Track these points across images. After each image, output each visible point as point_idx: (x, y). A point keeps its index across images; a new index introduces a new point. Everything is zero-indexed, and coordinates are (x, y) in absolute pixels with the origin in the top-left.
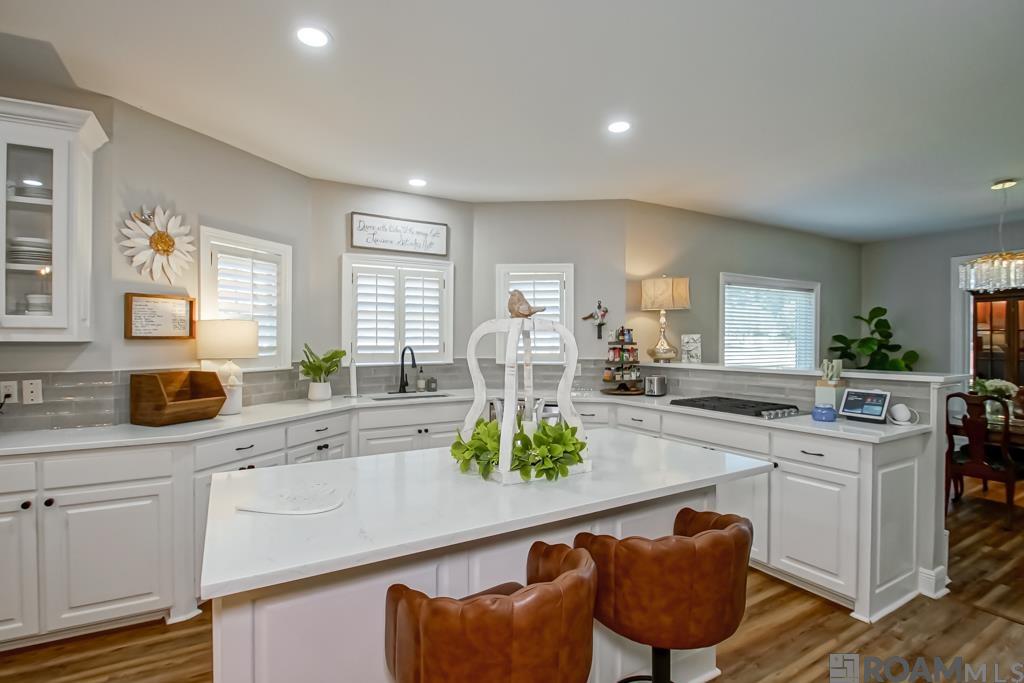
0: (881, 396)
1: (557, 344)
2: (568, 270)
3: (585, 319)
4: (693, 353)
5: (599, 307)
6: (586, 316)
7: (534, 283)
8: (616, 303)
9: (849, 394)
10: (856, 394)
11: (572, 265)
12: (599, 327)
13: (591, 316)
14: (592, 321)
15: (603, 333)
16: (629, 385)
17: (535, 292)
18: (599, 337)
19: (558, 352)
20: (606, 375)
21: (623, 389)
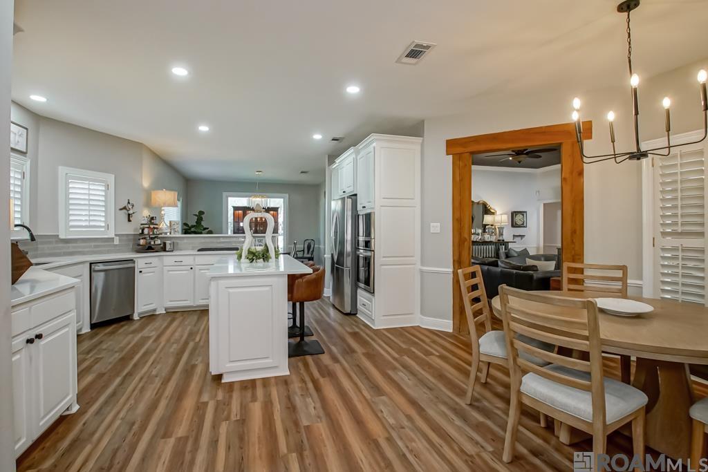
1: (103, 224)
2: (111, 178)
3: (121, 209)
4: (176, 230)
5: (129, 203)
6: (122, 207)
7: (89, 184)
8: (138, 200)
11: (113, 176)
12: (129, 215)
13: (125, 208)
14: (124, 211)
15: (131, 219)
16: (153, 247)
17: (89, 189)
18: (129, 221)
19: (103, 229)
20: (142, 242)
21: (149, 249)
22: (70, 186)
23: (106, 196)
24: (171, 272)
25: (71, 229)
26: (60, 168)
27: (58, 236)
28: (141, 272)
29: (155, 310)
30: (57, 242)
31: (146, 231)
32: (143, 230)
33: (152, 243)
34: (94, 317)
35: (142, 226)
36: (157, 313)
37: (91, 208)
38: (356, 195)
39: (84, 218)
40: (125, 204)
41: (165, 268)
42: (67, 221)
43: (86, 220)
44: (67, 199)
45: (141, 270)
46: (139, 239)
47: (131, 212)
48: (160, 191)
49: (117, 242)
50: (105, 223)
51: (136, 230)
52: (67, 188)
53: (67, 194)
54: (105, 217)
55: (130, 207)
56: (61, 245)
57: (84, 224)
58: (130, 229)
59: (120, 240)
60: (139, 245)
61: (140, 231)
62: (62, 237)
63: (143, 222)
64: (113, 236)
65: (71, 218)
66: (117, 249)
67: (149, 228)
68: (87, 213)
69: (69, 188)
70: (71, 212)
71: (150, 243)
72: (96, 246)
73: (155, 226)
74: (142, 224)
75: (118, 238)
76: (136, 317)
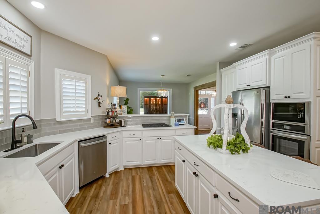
0: (183, 119)
1: (84, 110)
2: (88, 78)
3: (95, 99)
4: (125, 111)
5: (99, 95)
6: (95, 98)
7: (76, 82)
9: (177, 119)
10: (178, 119)
11: (90, 76)
12: (99, 102)
13: (97, 98)
14: (97, 100)
15: (100, 105)
16: (114, 124)
17: (76, 85)
18: (99, 106)
19: (84, 113)
20: (108, 121)
21: (112, 126)
22: (63, 83)
23: (86, 90)
24: (127, 142)
25: (64, 114)
26: (56, 69)
27: (55, 119)
28: (110, 143)
29: (118, 168)
30: (55, 124)
31: (110, 114)
32: (108, 112)
33: (114, 122)
34: (81, 182)
35: (107, 110)
36: (119, 170)
37: (77, 99)
38: (269, 87)
39: (72, 106)
40: (97, 95)
41: (123, 139)
42: (61, 108)
43: (74, 107)
44: (61, 92)
45: (110, 142)
46: (106, 119)
47: (101, 101)
48: (117, 87)
49: (92, 121)
50: (86, 109)
51: (103, 112)
52: (61, 85)
53: (61, 88)
54: (86, 104)
55: (100, 97)
56: (58, 126)
57: (72, 110)
58: (100, 112)
59: (94, 120)
60: (106, 123)
61: (106, 114)
62: (58, 119)
63: (108, 108)
64: (90, 117)
65: (64, 106)
66: (93, 127)
67: (112, 111)
68: (74, 102)
69: (62, 84)
70: (64, 102)
71: (113, 122)
72: (80, 125)
73: (115, 110)
74: (107, 109)
75: (93, 118)
76: (107, 176)
